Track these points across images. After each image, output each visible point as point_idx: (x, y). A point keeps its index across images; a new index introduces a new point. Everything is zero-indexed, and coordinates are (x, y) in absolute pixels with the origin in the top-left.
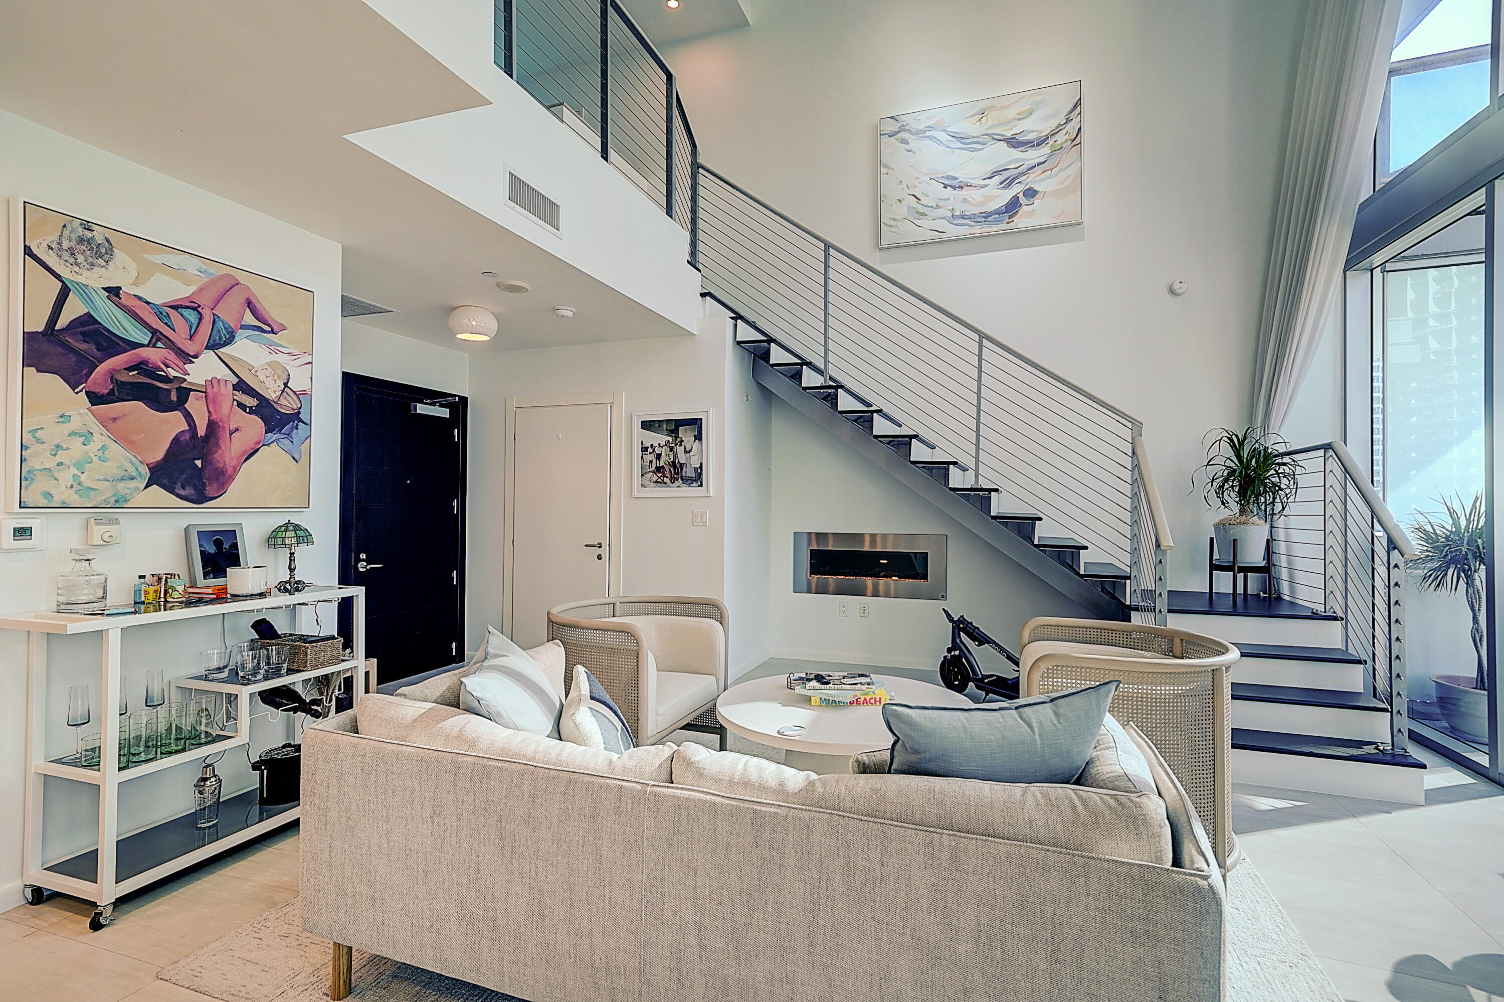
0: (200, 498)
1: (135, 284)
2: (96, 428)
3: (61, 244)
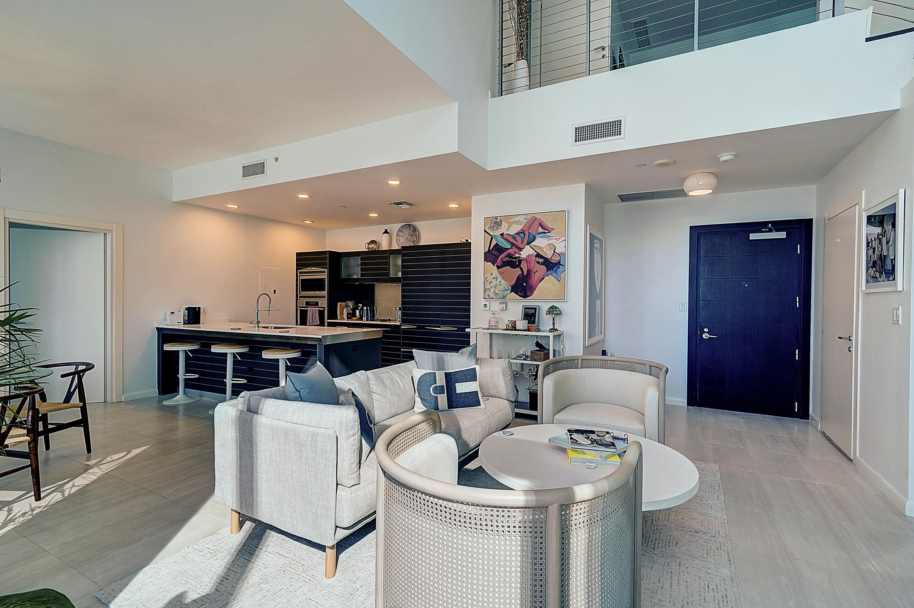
2: (499, 276)
3: (491, 226)
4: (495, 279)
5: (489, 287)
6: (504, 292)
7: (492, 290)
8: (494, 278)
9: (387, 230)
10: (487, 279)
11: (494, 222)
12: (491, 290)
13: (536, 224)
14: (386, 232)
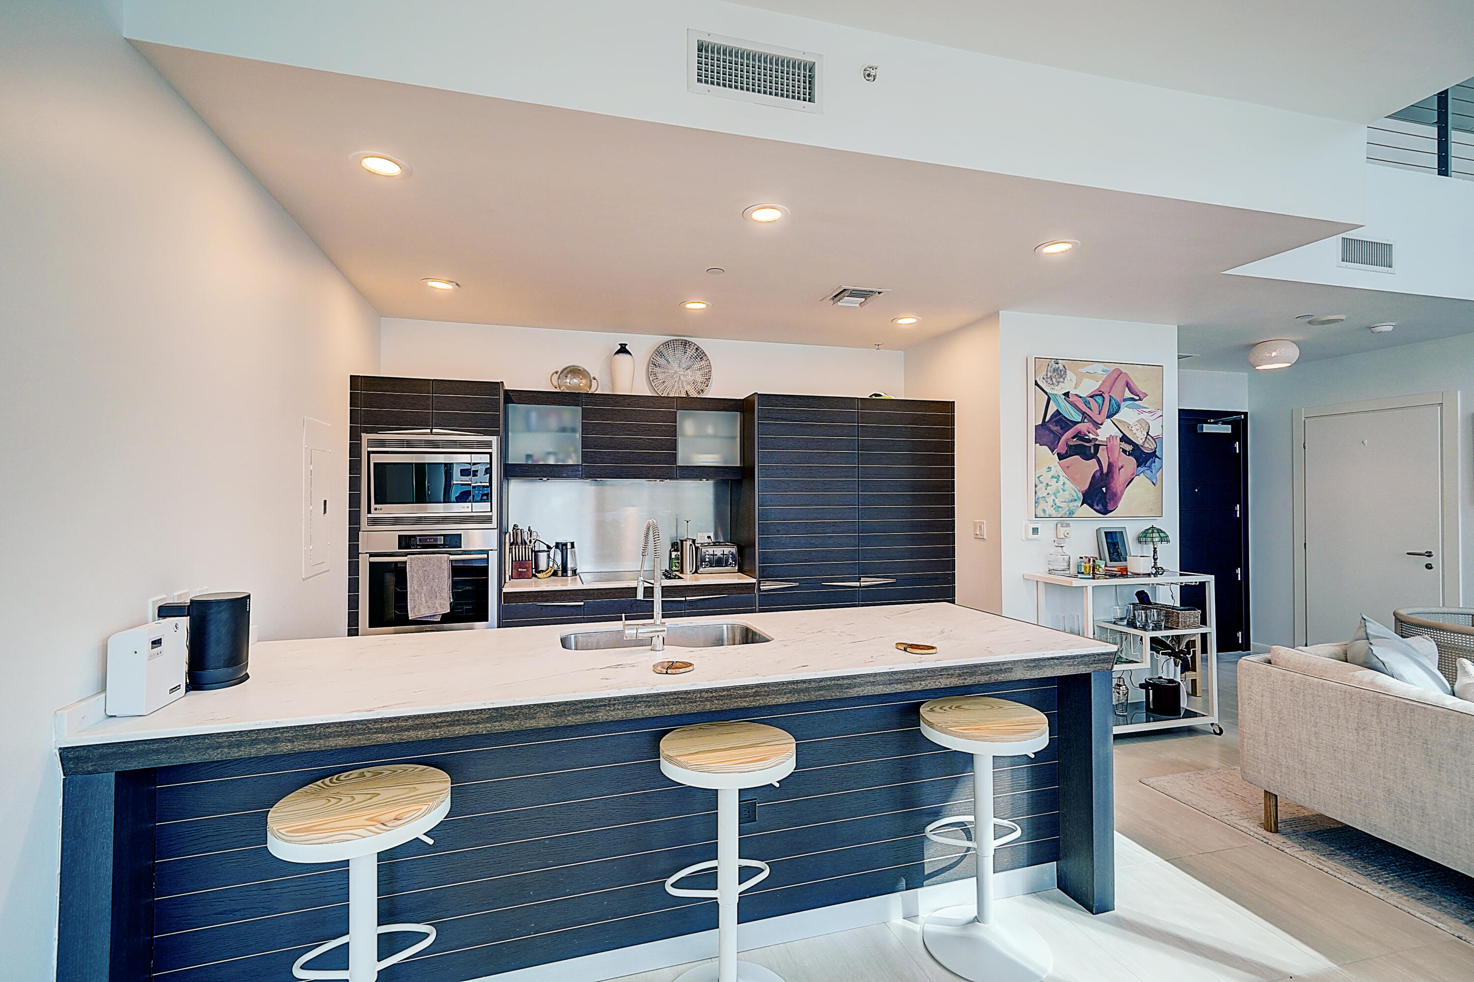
0: (1105, 511)
1: (1075, 388)
2: (1061, 473)
3: (1047, 375)
4: (1056, 480)
5: (1045, 495)
6: (1071, 504)
7: (1050, 500)
8: (1052, 477)
9: (626, 345)
10: (1041, 478)
11: (1052, 369)
12: (1047, 500)
13: (1121, 383)
14: (623, 350)
